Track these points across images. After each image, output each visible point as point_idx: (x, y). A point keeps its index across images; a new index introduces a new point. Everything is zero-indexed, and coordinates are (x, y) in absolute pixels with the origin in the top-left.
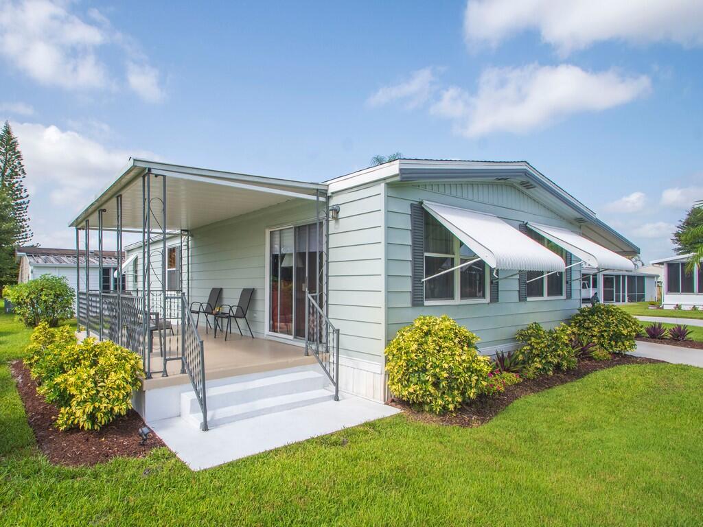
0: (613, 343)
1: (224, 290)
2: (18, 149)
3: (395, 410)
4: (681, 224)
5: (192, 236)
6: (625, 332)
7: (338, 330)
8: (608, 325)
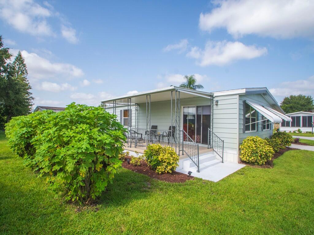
0: (286, 144)
1: (158, 126)
2: (25, 63)
3: (243, 166)
4: (281, 102)
5: (139, 106)
6: (289, 140)
7: (223, 141)
8: (284, 138)
